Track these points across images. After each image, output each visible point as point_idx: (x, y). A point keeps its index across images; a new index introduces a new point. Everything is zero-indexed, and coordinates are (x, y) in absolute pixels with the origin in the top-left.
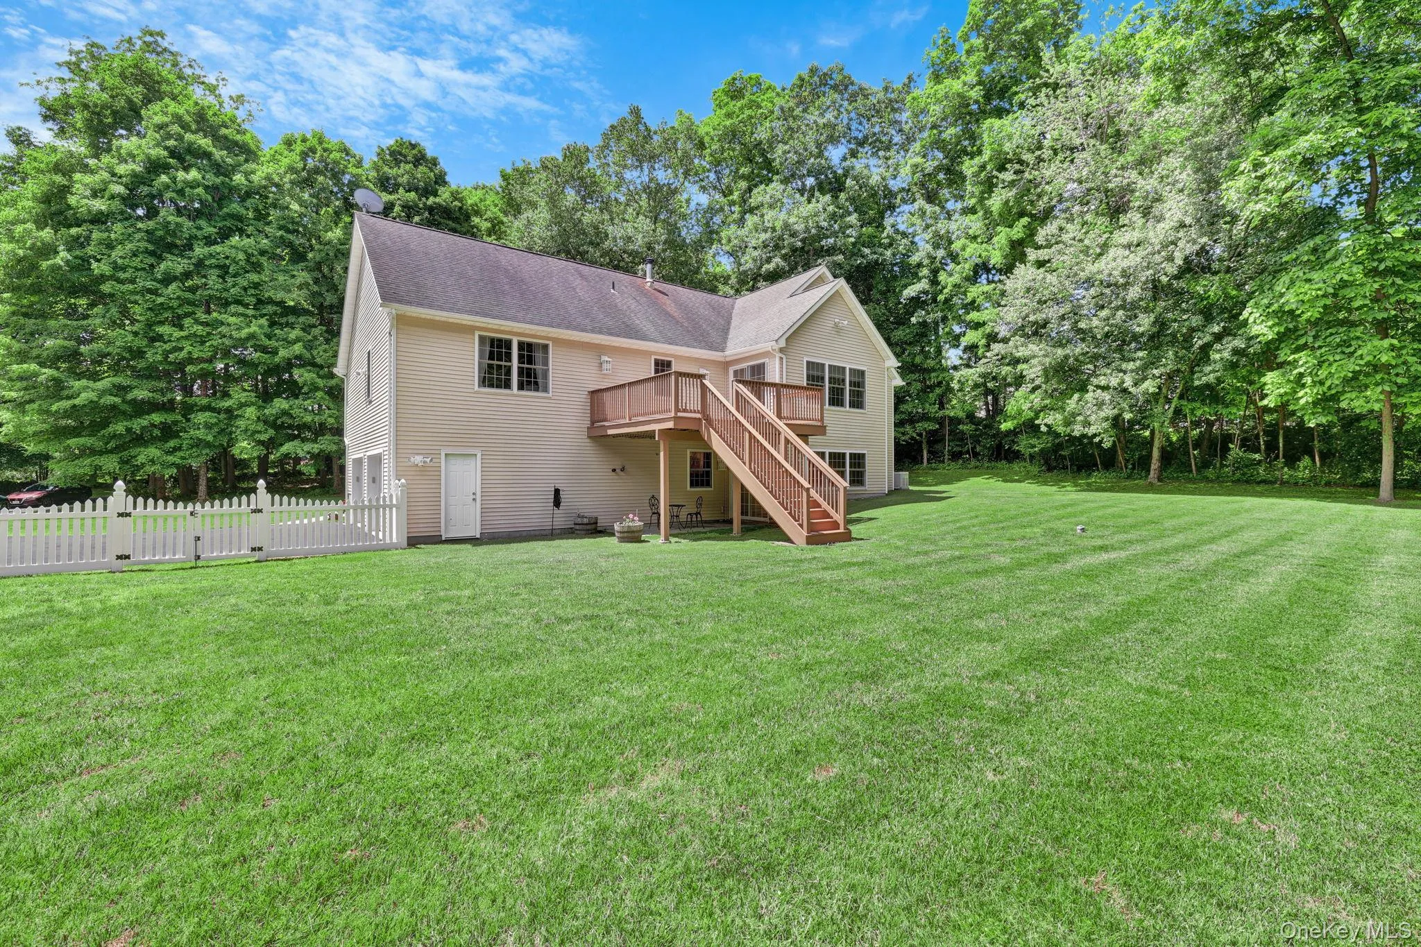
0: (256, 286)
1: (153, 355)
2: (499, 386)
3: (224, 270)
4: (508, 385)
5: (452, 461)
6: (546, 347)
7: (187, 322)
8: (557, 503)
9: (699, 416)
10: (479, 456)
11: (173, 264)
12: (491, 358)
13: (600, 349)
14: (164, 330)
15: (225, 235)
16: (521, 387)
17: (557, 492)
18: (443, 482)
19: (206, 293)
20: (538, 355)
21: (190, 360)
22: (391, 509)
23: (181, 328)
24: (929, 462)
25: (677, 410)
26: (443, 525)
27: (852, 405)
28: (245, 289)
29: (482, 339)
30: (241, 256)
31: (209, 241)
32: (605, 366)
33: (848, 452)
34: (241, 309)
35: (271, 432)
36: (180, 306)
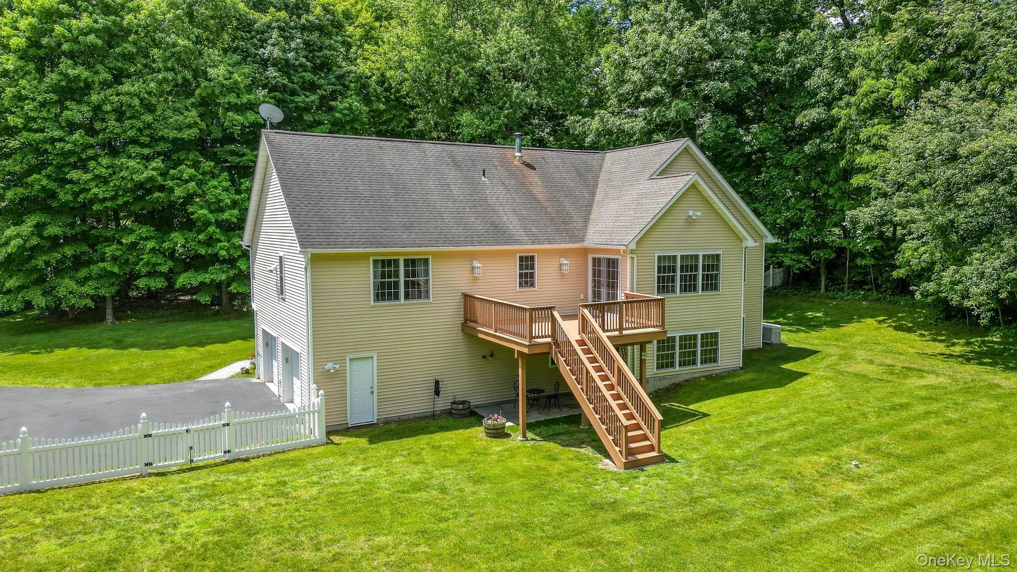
0: (149, 126)
1: (64, 196)
2: (390, 299)
3: (120, 115)
4: (397, 297)
5: (355, 363)
6: (426, 261)
7: (92, 164)
8: (437, 392)
9: (549, 340)
10: (375, 358)
11: (76, 112)
12: (383, 276)
13: (471, 256)
14: (74, 175)
15: (119, 77)
16: (407, 296)
17: (437, 383)
18: (348, 382)
19: (107, 136)
20: (420, 268)
21: (95, 199)
22: (314, 413)
23: (87, 171)
24: (826, 289)
25: (531, 338)
26: (348, 415)
27: (705, 288)
28: (140, 130)
29: (375, 262)
30: (136, 102)
31: (105, 85)
32: (476, 271)
33: (699, 333)
34: (138, 149)
35: (170, 263)
36: (83, 150)
